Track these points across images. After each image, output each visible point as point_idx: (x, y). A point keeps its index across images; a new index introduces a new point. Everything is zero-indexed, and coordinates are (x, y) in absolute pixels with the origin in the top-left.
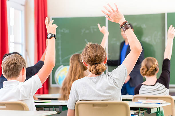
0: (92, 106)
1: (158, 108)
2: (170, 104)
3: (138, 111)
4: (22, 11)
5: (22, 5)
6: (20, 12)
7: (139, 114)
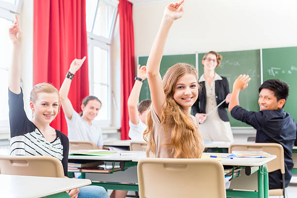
0: (162, 166)
1: (260, 167)
2: (275, 157)
3: (231, 170)
4: (108, 51)
5: (108, 44)
6: (106, 52)
7: (233, 174)
